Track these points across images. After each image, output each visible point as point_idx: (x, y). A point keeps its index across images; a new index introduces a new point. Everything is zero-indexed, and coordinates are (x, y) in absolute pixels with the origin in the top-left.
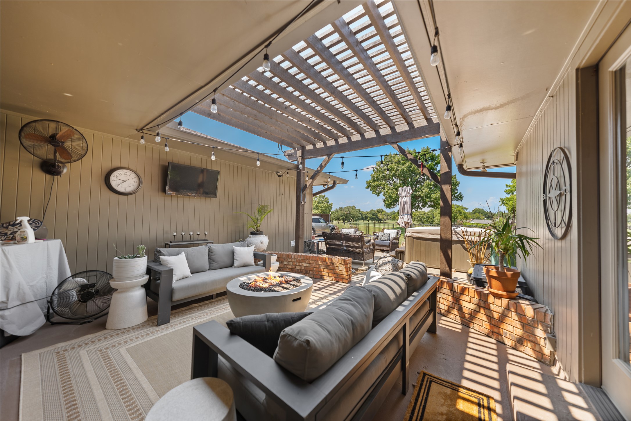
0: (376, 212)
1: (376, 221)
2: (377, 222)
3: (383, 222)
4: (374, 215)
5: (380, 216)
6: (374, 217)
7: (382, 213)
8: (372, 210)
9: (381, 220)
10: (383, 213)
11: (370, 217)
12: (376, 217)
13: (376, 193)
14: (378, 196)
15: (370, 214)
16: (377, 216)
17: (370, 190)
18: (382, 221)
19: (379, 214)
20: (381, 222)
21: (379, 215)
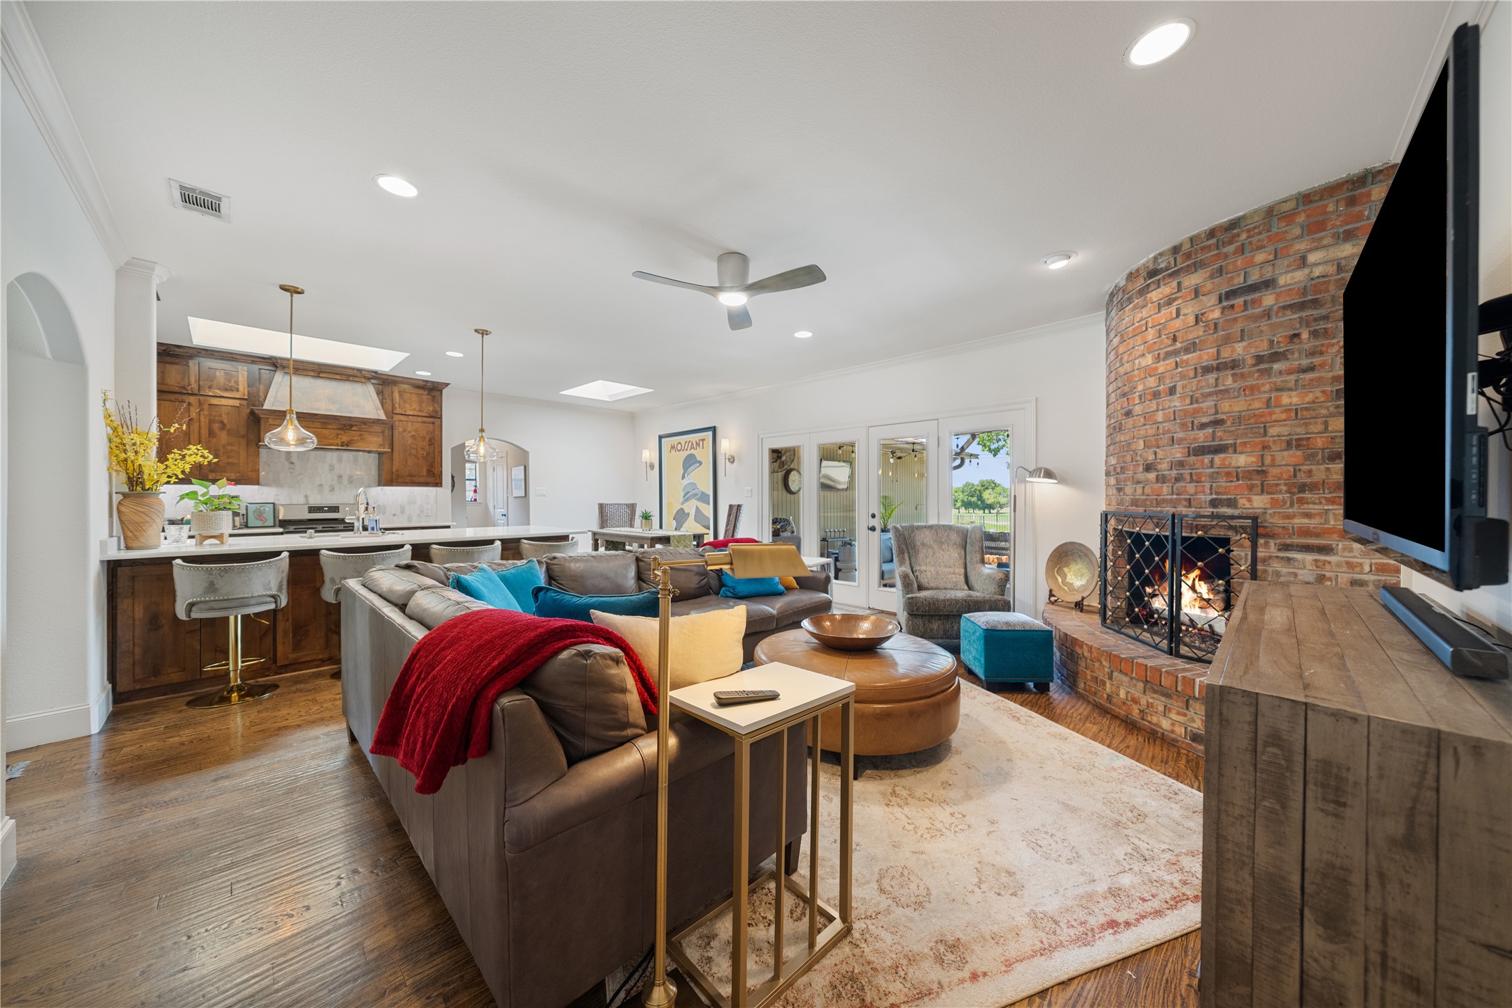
0: (979, 488)
1: (979, 509)
2: (982, 511)
3: (995, 511)
4: (972, 496)
5: (989, 496)
6: (974, 499)
7: (993, 489)
8: (967, 484)
9: (990, 507)
10: (997, 489)
11: (963, 501)
12: (978, 500)
13: (990, 450)
14: (994, 456)
15: (963, 492)
16: (980, 498)
17: (978, 444)
18: (993, 509)
19: (987, 492)
20: (992, 511)
21: (986, 495)
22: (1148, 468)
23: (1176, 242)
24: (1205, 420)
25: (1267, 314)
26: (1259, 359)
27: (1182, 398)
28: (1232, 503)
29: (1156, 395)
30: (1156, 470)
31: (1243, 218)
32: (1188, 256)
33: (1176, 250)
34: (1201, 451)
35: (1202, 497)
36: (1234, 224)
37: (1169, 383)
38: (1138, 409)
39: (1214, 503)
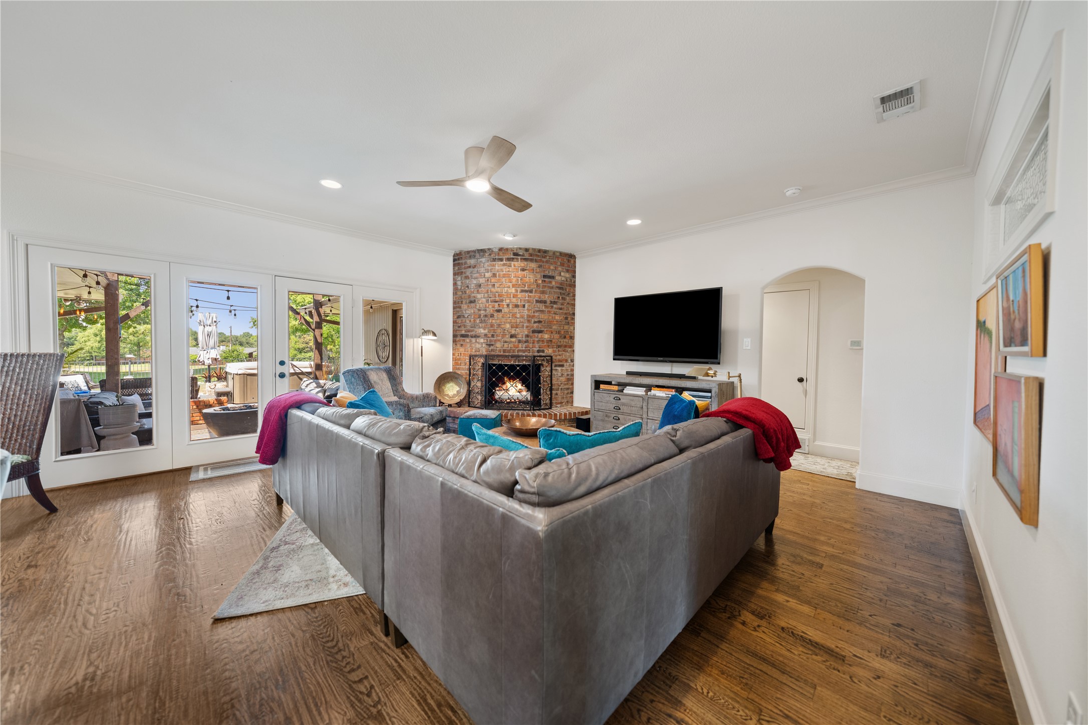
22: (512, 336)
23: (527, 247)
24: (536, 320)
25: (552, 288)
26: (551, 302)
27: (528, 310)
28: (543, 351)
29: (517, 306)
30: (516, 337)
31: (548, 251)
32: (531, 255)
33: (527, 250)
34: (534, 332)
35: (535, 349)
36: (545, 252)
37: (523, 303)
38: (505, 310)
39: (538, 351)
